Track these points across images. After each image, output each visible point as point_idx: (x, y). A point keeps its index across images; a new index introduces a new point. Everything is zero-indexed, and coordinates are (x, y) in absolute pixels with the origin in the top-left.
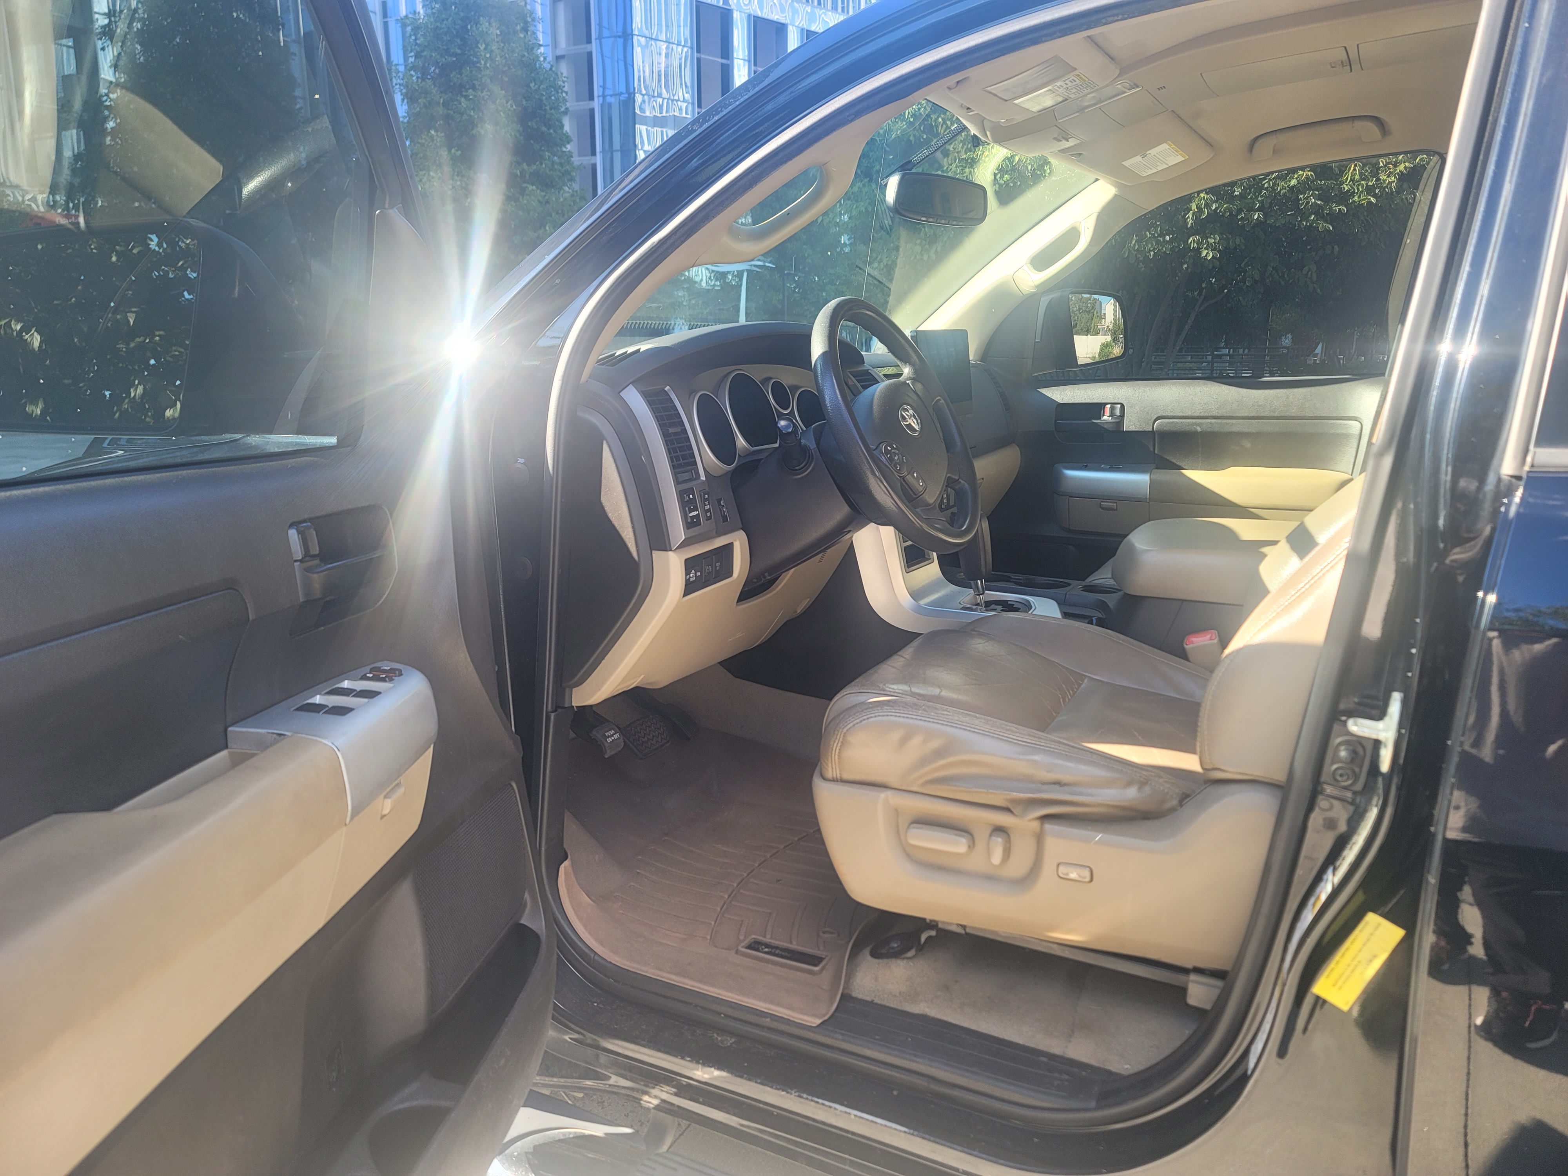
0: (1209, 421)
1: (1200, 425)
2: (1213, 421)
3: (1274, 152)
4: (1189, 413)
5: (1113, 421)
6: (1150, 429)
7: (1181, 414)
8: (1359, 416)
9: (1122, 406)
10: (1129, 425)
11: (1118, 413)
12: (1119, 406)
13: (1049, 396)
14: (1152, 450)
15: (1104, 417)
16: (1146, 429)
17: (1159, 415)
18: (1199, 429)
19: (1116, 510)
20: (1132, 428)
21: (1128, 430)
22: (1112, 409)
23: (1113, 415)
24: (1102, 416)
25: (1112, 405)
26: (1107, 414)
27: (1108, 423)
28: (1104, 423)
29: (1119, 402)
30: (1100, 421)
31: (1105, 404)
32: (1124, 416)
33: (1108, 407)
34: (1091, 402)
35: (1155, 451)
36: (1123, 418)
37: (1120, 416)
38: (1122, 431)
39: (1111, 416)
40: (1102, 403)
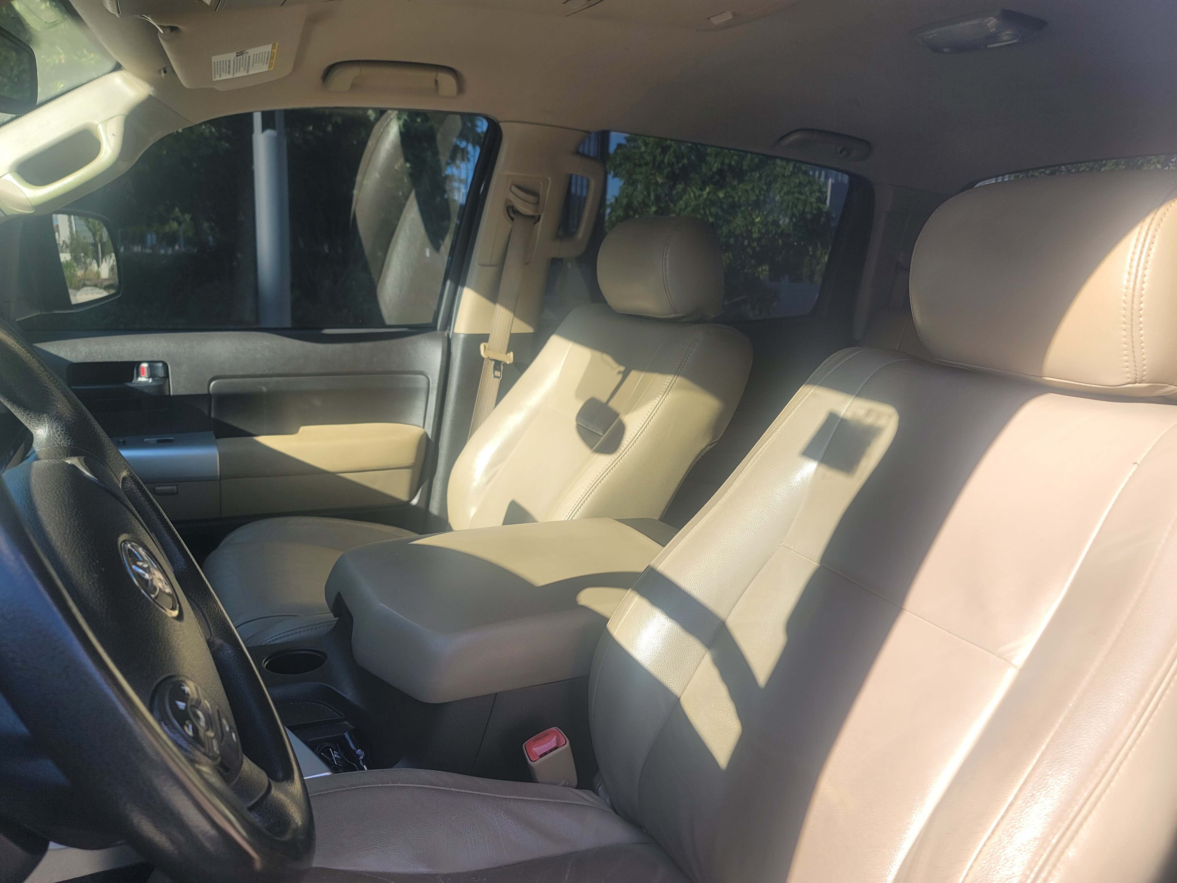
0: (276, 379)
1: (265, 384)
3: (353, 86)
5: (154, 384)
6: (206, 392)
7: (241, 373)
8: (423, 370)
9: (165, 365)
10: (174, 388)
11: (161, 373)
12: (160, 365)
13: (53, 352)
14: (207, 413)
15: (140, 379)
16: (198, 392)
17: (215, 374)
18: (264, 389)
19: (177, 493)
20: (182, 391)
21: (176, 394)
22: (152, 368)
23: (152, 375)
24: (138, 377)
25: (151, 363)
26: (143, 374)
27: (146, 385)
28: (140, 385)
29: (161, 359)
30: (134, 383)
31: (141, 362)
32: (168, 377)
33: (145, 365)
34: (119, 360)
35: (212, 416)
36: (167, 379)
37: (163, 377)
38: (167, 396)
39: (149, 378)
40: (136, 360)
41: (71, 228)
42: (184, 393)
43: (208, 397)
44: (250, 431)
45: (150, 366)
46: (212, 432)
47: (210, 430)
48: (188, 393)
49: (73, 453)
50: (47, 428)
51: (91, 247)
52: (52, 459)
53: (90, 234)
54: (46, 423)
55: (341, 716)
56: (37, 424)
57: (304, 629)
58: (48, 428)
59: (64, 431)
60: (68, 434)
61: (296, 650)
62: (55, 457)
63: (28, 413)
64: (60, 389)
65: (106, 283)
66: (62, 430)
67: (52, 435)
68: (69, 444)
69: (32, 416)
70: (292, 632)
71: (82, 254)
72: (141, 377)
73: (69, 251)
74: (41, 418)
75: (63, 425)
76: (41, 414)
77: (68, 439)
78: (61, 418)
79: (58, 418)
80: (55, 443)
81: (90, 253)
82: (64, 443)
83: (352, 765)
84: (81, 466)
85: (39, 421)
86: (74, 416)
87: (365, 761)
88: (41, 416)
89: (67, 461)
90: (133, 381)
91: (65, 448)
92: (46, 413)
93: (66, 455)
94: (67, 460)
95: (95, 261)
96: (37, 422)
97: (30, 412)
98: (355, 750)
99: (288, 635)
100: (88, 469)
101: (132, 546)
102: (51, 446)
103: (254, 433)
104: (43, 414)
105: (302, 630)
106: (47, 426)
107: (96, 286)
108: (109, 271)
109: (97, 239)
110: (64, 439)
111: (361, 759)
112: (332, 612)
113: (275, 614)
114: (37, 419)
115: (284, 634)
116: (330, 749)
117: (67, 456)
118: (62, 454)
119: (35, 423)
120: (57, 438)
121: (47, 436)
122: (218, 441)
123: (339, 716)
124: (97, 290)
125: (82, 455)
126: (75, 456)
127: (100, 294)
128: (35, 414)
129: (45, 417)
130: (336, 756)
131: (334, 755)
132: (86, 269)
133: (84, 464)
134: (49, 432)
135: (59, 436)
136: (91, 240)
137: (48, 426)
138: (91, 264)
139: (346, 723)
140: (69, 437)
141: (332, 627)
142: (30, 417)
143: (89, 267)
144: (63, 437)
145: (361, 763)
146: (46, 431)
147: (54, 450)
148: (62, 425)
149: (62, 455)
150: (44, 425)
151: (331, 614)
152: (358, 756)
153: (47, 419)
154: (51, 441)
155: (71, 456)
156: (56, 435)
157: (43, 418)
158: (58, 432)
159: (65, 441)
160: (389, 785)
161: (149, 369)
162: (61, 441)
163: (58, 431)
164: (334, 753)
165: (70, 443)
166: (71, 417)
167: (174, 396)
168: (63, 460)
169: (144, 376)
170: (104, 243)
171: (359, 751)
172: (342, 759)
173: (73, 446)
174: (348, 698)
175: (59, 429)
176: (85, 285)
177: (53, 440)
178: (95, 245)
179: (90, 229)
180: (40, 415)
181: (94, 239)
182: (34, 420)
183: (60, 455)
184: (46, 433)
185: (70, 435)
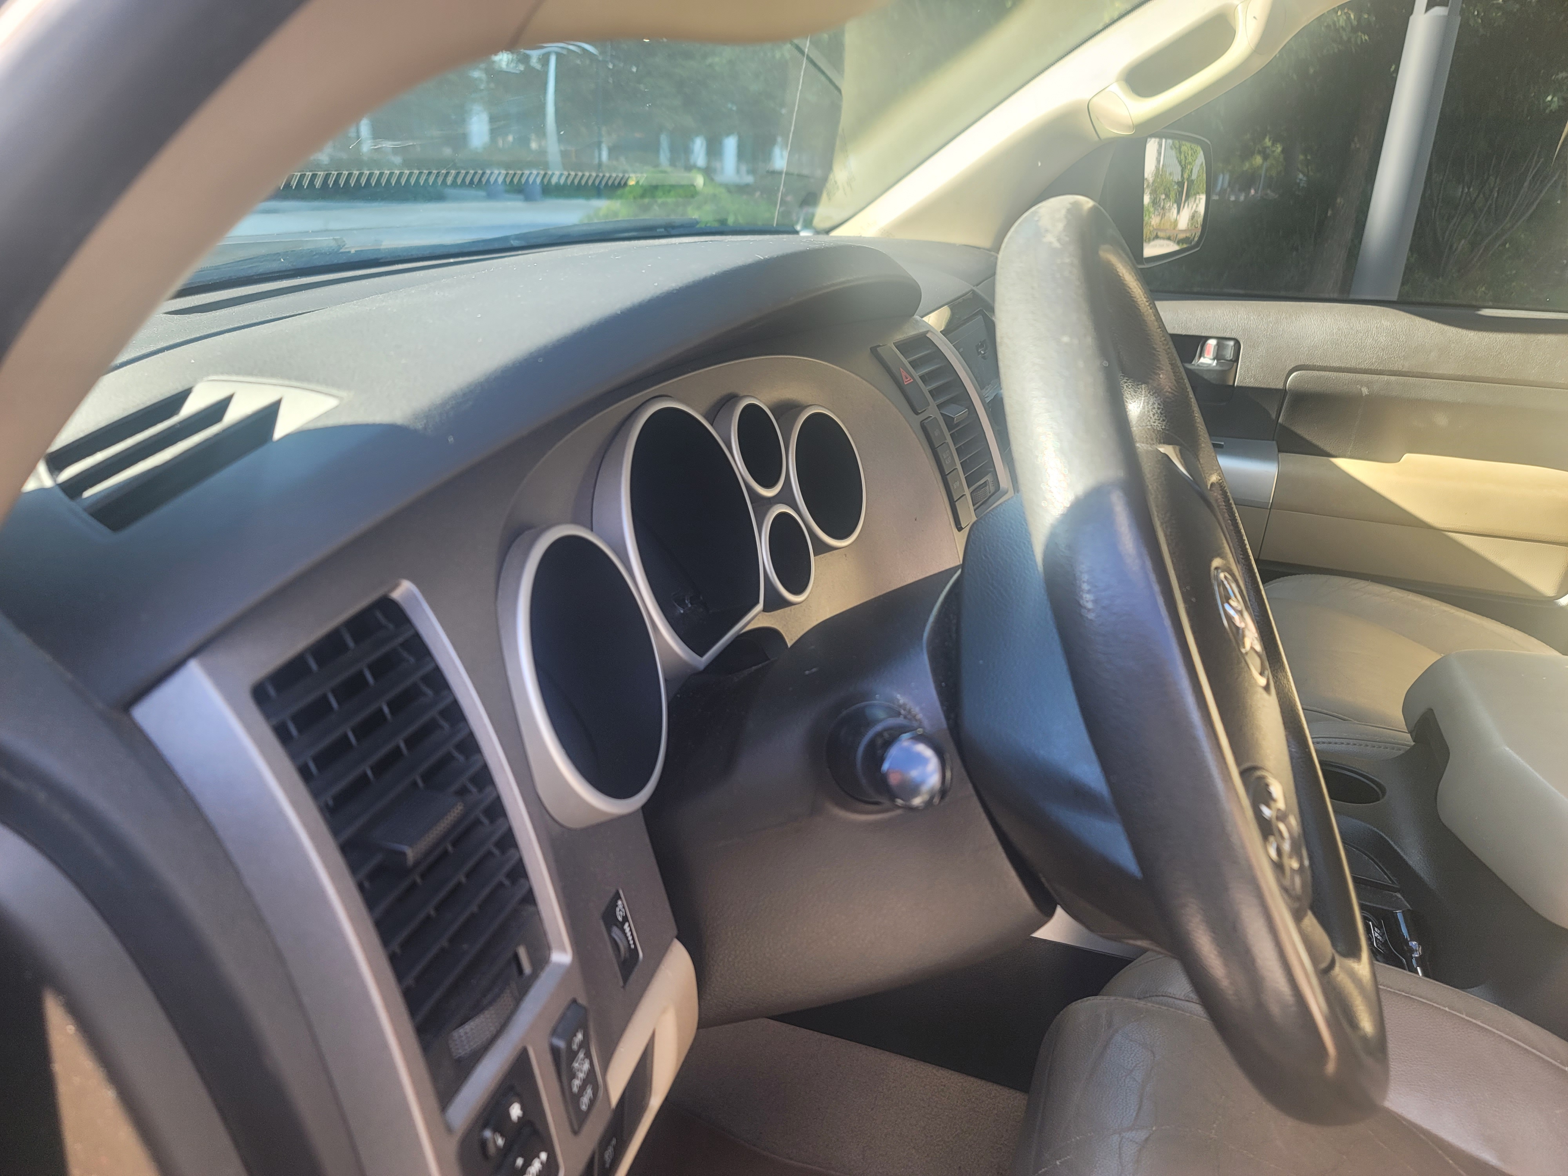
0: (1386, 378)
1: (1368, 384)
2: (1393, 378)
4: (1352, 364)
6: (1280, 386)
7: (1338, 365)
9: (1237, 345)
10: (1242, 377)
11: (1229, 354)
12: (1232, 343)
14: (1274, 416)
15: (1202, 360)
16: (1272, 386)
17: (1300, 363)
18: (1365, 391)
20: (1250, 382)
21: (1241, 385)
22: (1220, 347)
23: (1218, 357)
24: (1200, 357)
25: (1221, 340)
26: (1208, 354)
27: (1210, 370)
28: (1202, 368)
29: (1233, 336)
30: (1194, 365)
31: (1207, 338)
32: (1237, 360)
33: (1212, 342)
34: (1184, 333)
35: (1280, 420)
36: (1235, 364)
37: (1231, 360)
38: (1230, 386)
39: (1214, 359)
40: (1203, 334)
41: (1158, 161)
42: (1251, 385)
43: (1283, 392)
44: (1328, 449)
45: (1218, 344)
46: (1274, 442)
47: (1273, 440)
48: (1257, 385)
49: (1167, 441)
50: (1142, 403)
51: (1176, 187)
52: (1143, 443)
53: (1179, 169)
54: (1143, 396)
55: (1393, 882)
56: (1132, 396)
57: (1355, 741)
58: (1144, 403)
59: (1161, 409)
60: (1164, 415)
61: (1339, 767)
62: (1147, 441)
63: (1126, 381)
64: (1168, 354)
65: (1182, 236)
66: (1159, 408)
67: (1146, 412)
68: (1163, 427)
69: (1129, 385)
70: (1337, 740)
71: (1163, 197)
72: (1204, 357)
73: (1148, 193)
74: (1139, 389)
75: (1161, 402)
76: (1140, 383)
77: (1164, 420)
78: (1160, 392)
79: (1156, 392)
80: (1148, 424)
81: (1172, 194)
82: (1158, 425)
83: (1399, 958)
84: (1176, 458)
85: (1136, 393)
86: (1175, 391)
87: (1421, 961)
88: (1139, 387)
89: (1160, 449)
90: (1193, 363)
91: (1158, 431)
92: (1144, 383)
93: (1158, 441)
94: (1160, 447)
95: (1175, 206)
96: (1133, 393)
97: (1128, 380)
98: (1409, 939)
99: (1330, 743)
100: (1183, 463)
101: (1226, 577)
102: (1143, 426)
103: (1332, 452)
104: (1142, 384)
105: (1351, 742)
106: (1142, 401)
107: (1169, 238)
108: (1189, 220)
109: (1186, 176)
110: (1159, 420)
111: (1415, 957)
112: (1411, 732)
113: (1315, 708)
114: (1134, 390)
115: (1324, 740)
116: (1370, 923)
117: (1160, 443)
118: (1154, 439)
119: (1130, 394)
120: (1151, 418)
121: (1140, 413)
122: (1281, 455)
123: (1390, 882)
124: (1171, 243)
125: (1177, 445)
126: (1169, 444)
127: (1172, 247)
128: (1134, 383)
129: (1143, 388)
130: (1377, 935)
131: (1374, 933)
132: (1163, 216)
133: (1179, 456)
134: (1144, 408)
135: (1154, 415)
136: (1177, 177)
137: (1144, 400)
138: (1170, 209)
139: (1399, 896)
140: (1164, 418)
141: (1402, 752)
142: (1127, 386)
143: (1167, 214)
144: (1158, 417)
145: (1414, 961)
146: (1139, 407)
147: (1146, 432)
148: (1159, 402)
149: (1155, 441)
150: (1140, 398)
151: (1409, 735)
152: (1412, 951)
153: (1145, 392)
154: (1144, 420)
155: (1164, 443)
156: (1151, 413)
157: (1140, 390)
158: (1154, 410)
159: (1159, 423)
160: (1461, 1015)
161: (1217, 347)
162: (1155, 422)
163: (1154, 408)
164: (1374, 930)
165: (1165, 426)
166: (1172, 393)
167: (1239, 387)
168: (1155, 446)
169: (1208, 357)
170: (1193, 181)
171: (1414, 944)
172: (1385, 944)
173: (1168, 430)
174: (1410, 863)
175: (1156, 406)
176: (1157, 237)
177: (1147, 419)
178: (1181, 184)
179: (1180, 162)
180: (1138, 385)
181: (1182, 175)
182: (1129, 390)
183: (1152, 440)
184: (1139, 409)
185: (1165, 416)
